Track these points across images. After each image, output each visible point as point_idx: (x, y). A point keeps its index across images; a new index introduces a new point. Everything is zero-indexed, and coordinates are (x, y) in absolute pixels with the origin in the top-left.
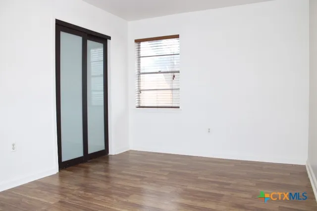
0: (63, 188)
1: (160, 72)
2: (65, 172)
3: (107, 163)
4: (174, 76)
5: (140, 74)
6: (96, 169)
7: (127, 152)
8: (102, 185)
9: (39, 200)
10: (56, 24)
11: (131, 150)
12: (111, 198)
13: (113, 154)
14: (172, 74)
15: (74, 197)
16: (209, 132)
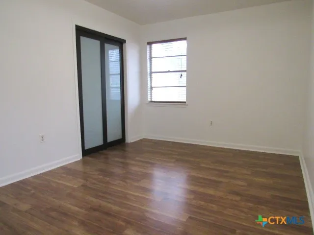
0: (85, 173)
1: (169, 72)
2: (88, 158)
3: (124, 151)
4: (181, 75)
5: (151, 73)
6: (114, 156)
7: (141, 140)
8: (118, 171)
9: (64, 184)
10: (76, 29)
11: (144, 139)
12: (126, 182)
13: (129, 142)
14: (180, 73)
15: (94, 181)
16: (211, 124)
